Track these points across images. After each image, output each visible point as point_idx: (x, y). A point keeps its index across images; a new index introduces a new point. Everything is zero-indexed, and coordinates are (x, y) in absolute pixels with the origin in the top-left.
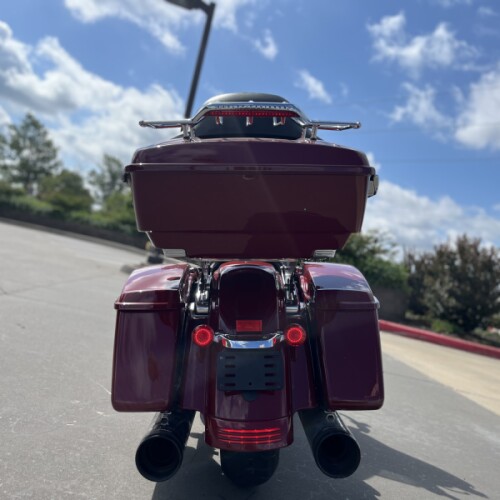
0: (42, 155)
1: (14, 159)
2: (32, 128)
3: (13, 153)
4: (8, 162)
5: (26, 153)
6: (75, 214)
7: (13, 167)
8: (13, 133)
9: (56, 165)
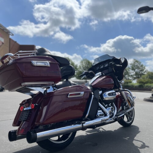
0: (141, 70)
1: (133, 73)
2: (136, 63)
3: (133, 71)
4: (132, 74)
5: (136, 70)
6: (146, 85)
7: (133, 75)
8: (132, 66)
9: (146, 71)
